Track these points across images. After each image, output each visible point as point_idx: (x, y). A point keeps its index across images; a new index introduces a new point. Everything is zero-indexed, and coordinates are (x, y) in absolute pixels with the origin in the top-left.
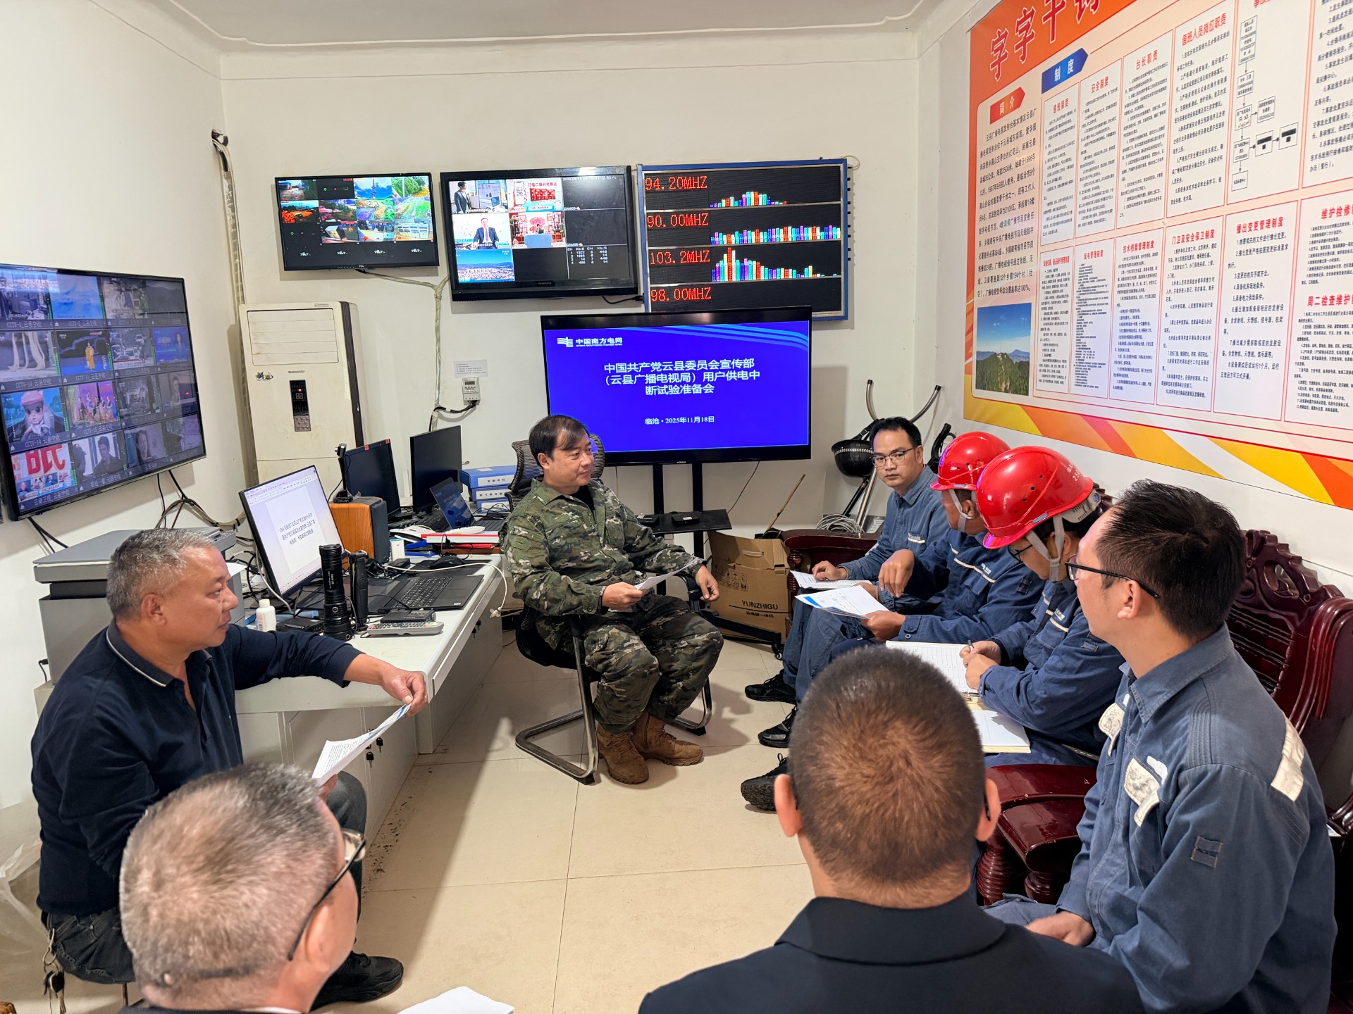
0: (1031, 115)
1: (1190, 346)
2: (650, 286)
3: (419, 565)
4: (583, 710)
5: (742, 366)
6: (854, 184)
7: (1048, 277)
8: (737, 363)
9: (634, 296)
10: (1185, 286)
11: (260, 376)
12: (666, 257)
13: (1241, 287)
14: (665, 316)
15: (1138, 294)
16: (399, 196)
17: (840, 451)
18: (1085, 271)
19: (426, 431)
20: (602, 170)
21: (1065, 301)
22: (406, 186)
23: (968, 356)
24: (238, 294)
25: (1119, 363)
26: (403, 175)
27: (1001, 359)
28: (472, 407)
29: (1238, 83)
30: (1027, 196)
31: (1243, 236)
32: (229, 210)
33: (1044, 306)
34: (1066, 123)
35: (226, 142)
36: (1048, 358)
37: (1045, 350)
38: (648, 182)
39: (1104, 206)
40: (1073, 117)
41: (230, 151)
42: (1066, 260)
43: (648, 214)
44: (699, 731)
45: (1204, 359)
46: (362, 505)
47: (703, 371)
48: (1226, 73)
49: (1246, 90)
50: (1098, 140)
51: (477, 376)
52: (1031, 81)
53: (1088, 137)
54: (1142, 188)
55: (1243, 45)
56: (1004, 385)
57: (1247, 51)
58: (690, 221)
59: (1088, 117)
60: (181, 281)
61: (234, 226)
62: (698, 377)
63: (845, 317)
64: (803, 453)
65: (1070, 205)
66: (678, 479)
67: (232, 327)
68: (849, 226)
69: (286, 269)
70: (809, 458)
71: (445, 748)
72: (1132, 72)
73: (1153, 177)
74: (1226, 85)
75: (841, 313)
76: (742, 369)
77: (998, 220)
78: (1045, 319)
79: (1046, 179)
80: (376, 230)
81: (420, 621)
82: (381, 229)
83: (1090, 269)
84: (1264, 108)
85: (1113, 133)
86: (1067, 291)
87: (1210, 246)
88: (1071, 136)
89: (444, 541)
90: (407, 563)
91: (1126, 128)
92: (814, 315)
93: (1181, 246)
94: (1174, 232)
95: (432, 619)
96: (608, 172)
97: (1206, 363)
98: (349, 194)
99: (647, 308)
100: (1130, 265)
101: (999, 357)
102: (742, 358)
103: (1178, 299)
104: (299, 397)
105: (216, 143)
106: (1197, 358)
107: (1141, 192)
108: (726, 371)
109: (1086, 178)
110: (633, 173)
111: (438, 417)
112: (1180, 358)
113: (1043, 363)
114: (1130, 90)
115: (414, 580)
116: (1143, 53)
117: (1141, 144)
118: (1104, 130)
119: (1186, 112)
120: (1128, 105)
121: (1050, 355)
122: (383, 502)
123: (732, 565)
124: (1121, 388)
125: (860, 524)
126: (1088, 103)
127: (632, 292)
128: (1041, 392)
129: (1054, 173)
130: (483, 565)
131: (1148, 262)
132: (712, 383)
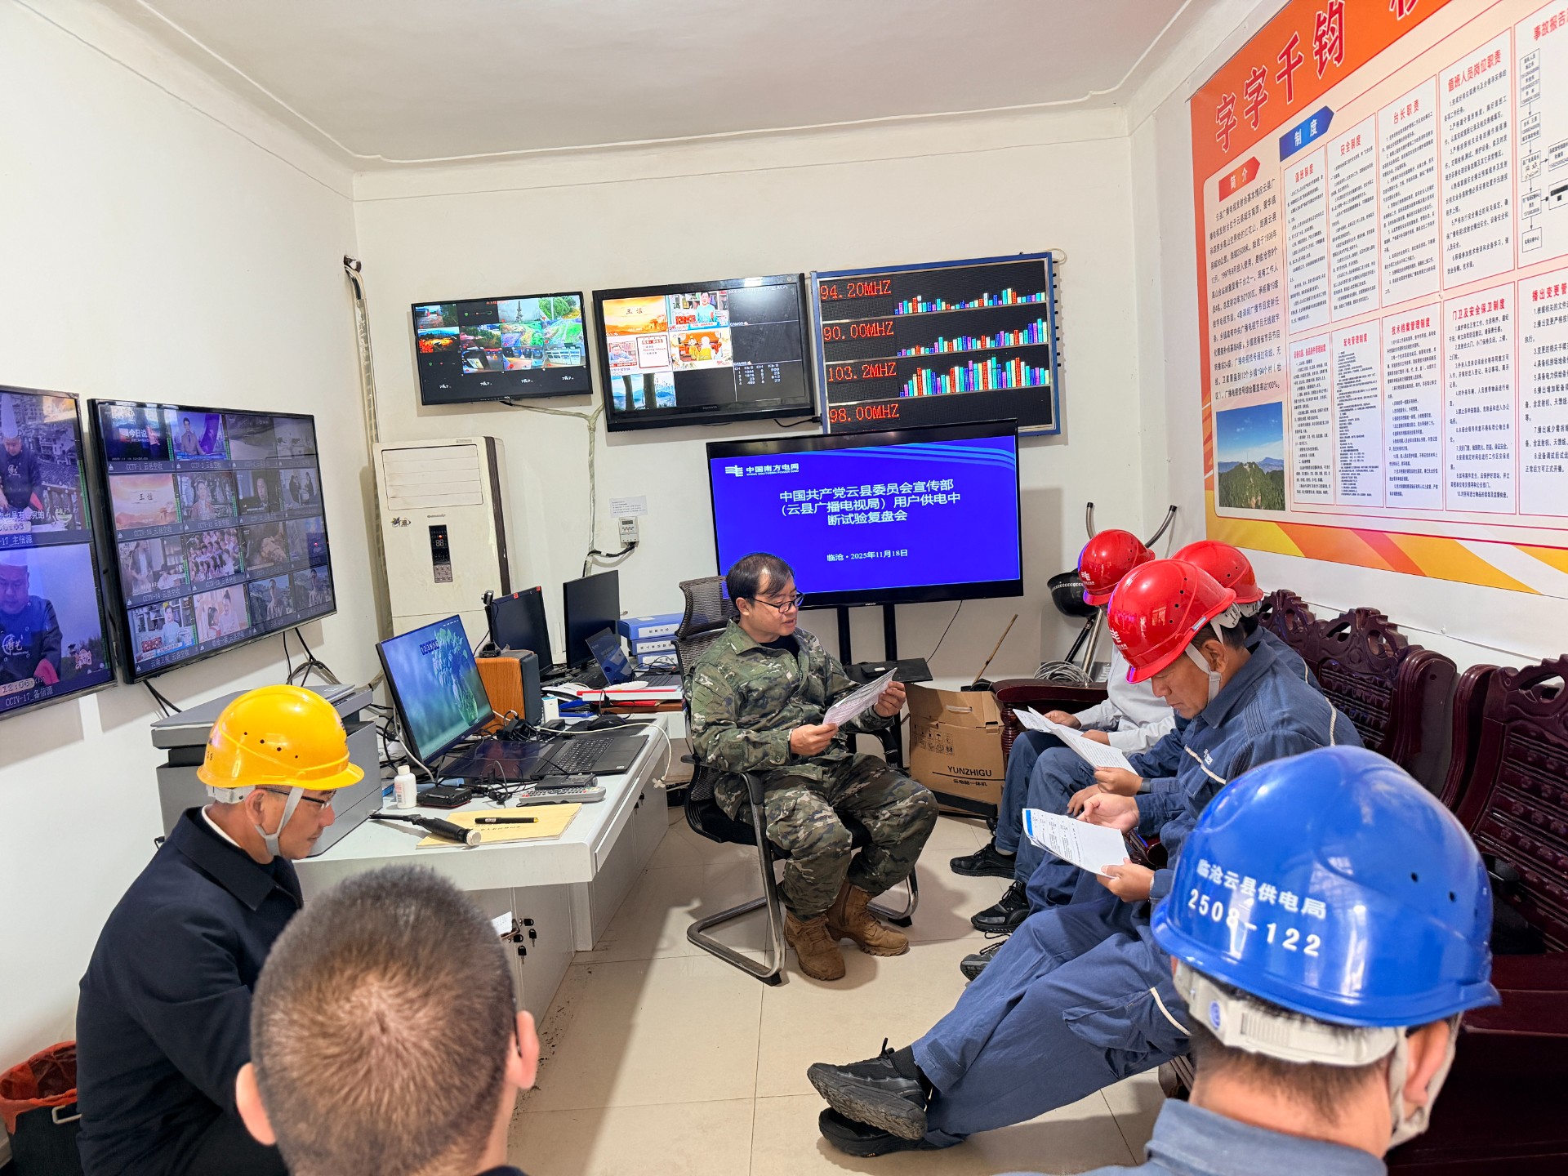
0: (1269, 187)
1: (1483, 438)
2: (828, 405)
3: (575, 727)
4: (766, 897)
5: (939, 489)
6: (1061, 280)
7: (1301, 370)
8: (934, 485)
9: (810, 417)
10: (1473, 368)
11: (396, 522)
12: (846, 373)
13: (1542, 363)
14: (847, 438)
15: (1414, 382)
16: (547, 319)
17: (1057, 587)
18: (1346, 360)
19: (580, 576)
20: (771, 280)
21: (1324, 397)
22: (555, 307)
23: (1208, 468)
24: (371, 433)
25: (1395, 464)
26: (551, 295)
27: (1248, 470)
28: (630, 549)
29: (1521, 128)
30: (1269, 279)
31: (1540, 303)
32: (362, 341)
33: (1298, 404)
34: (1312, 192)
35: (358, 268)
36: (1307, 464)
37: (1302, 456)
38: (824, 290)
39: (1364, 283)
40: (1320, 184)
41: (363, 278)
42: (1321, 349)
43: (824, 325)
44: (905, 922)
45: (1502, 451)
46: (511, 659)
47: (894, 495)
48: (1506, 117)
49: (1531, 134)
50: (1352, 208)
51: (635, 514)
52: (1267, 149)
53: (1340, 205)
54: (1410, 258)
55: (1525, 84)
56: (1254, 500)
57: (1530, 90)
58: (875, 330)
59: (1338, 183)
60: (310, 419)
61: (368, 358)
62: (888, 502)
63: (1057, 431)
64: (1014, 588)
65: (1322, 285)
66: (866, 622)
67: (364, 469)
68: (1057, 328)
69: (424, 403)
70: (1021, 594)
71: (607, 944)
72: (1388, 127)
73: (1423, 245)
74: (1507, 131)
75: (1052, 427)
76: (939, 491)
77: (1235, 309)
78: (1300, 419)
79: (1291, 258)
80: (523, 357)
81: (579, 787)
82: (528, 356)
83: (1352, 357)
84: (1557, 153)
85: (1372, 198)
86: (1324, 384)
87: (1500, 318)
88: (1318, 206)
89: (603, 699)
90: (562, 725)
91: (1385, 192)
92: (1021, 430)
93: (1465, 321)
94: (1452, 306)
95: (593, 785)
96: (778, 281)
97: (1506, 456)
98: (493, 318)
99: (825, 429)
100: (1401, 348)
101: (1246, 467)
102: (939, 479)
103: (1464, 383)
104: (440, 544)
105: (348, 269)
106: (1495, 451)
107: (1410, 263)
108: (920, 495)
109: (1341, 252)
110: (807, 282)
111: (593, 563)
112: (1472, 452)
113: (1301, 471)
114: (1388, 147)
115: (570, 743)
116: (1402, 104)
117: (1406, 208)
118: (1359, 196)
119: (1458, 167)
120: (1386, 166)
121: (1309, 461)
122: (534, 655)
123: (934, 723)
124: (1400, 494)
125: (1087, 671)
126: (1338, 167)
127: (808, 412)
128: (1299, 505)
129: (1300, 251)
130: (646, 726)
131: (1424, 344)
132: (904, 509)
